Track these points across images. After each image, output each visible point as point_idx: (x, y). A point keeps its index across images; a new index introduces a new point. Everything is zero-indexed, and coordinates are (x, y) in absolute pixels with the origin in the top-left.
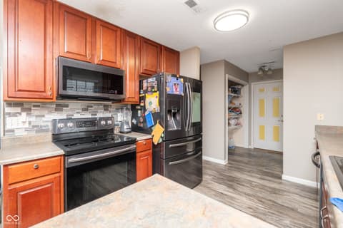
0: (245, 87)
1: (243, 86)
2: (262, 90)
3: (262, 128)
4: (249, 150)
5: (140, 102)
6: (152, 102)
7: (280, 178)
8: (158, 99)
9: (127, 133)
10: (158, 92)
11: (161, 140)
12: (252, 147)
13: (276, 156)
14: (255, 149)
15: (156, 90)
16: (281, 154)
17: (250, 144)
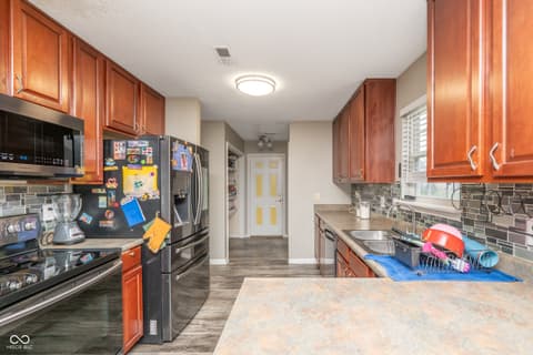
0: (240, 159)
1: (238, 157)
2: (259, 165)
3: (259, 211)
4: (245, 239)
5: (105, 181)
6: (142, 182)
7: (286, 263)
8: (155, 177)
9: (76, 242)
10: (156, 167)
11: (164, 245)
12: (248, 236)
13: (278, 242)
14: (252, 237)
15: (150, 161)
16: (287, 239)
17: (246, 232)
